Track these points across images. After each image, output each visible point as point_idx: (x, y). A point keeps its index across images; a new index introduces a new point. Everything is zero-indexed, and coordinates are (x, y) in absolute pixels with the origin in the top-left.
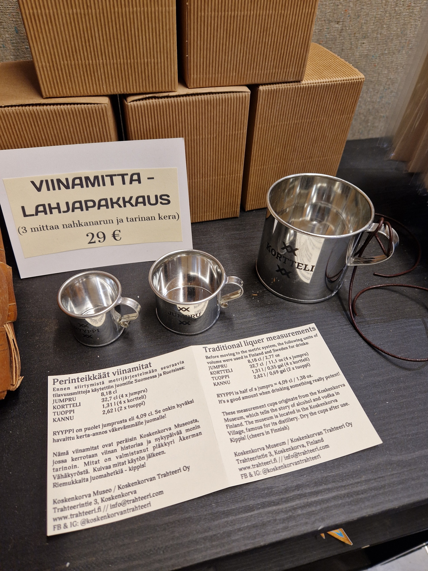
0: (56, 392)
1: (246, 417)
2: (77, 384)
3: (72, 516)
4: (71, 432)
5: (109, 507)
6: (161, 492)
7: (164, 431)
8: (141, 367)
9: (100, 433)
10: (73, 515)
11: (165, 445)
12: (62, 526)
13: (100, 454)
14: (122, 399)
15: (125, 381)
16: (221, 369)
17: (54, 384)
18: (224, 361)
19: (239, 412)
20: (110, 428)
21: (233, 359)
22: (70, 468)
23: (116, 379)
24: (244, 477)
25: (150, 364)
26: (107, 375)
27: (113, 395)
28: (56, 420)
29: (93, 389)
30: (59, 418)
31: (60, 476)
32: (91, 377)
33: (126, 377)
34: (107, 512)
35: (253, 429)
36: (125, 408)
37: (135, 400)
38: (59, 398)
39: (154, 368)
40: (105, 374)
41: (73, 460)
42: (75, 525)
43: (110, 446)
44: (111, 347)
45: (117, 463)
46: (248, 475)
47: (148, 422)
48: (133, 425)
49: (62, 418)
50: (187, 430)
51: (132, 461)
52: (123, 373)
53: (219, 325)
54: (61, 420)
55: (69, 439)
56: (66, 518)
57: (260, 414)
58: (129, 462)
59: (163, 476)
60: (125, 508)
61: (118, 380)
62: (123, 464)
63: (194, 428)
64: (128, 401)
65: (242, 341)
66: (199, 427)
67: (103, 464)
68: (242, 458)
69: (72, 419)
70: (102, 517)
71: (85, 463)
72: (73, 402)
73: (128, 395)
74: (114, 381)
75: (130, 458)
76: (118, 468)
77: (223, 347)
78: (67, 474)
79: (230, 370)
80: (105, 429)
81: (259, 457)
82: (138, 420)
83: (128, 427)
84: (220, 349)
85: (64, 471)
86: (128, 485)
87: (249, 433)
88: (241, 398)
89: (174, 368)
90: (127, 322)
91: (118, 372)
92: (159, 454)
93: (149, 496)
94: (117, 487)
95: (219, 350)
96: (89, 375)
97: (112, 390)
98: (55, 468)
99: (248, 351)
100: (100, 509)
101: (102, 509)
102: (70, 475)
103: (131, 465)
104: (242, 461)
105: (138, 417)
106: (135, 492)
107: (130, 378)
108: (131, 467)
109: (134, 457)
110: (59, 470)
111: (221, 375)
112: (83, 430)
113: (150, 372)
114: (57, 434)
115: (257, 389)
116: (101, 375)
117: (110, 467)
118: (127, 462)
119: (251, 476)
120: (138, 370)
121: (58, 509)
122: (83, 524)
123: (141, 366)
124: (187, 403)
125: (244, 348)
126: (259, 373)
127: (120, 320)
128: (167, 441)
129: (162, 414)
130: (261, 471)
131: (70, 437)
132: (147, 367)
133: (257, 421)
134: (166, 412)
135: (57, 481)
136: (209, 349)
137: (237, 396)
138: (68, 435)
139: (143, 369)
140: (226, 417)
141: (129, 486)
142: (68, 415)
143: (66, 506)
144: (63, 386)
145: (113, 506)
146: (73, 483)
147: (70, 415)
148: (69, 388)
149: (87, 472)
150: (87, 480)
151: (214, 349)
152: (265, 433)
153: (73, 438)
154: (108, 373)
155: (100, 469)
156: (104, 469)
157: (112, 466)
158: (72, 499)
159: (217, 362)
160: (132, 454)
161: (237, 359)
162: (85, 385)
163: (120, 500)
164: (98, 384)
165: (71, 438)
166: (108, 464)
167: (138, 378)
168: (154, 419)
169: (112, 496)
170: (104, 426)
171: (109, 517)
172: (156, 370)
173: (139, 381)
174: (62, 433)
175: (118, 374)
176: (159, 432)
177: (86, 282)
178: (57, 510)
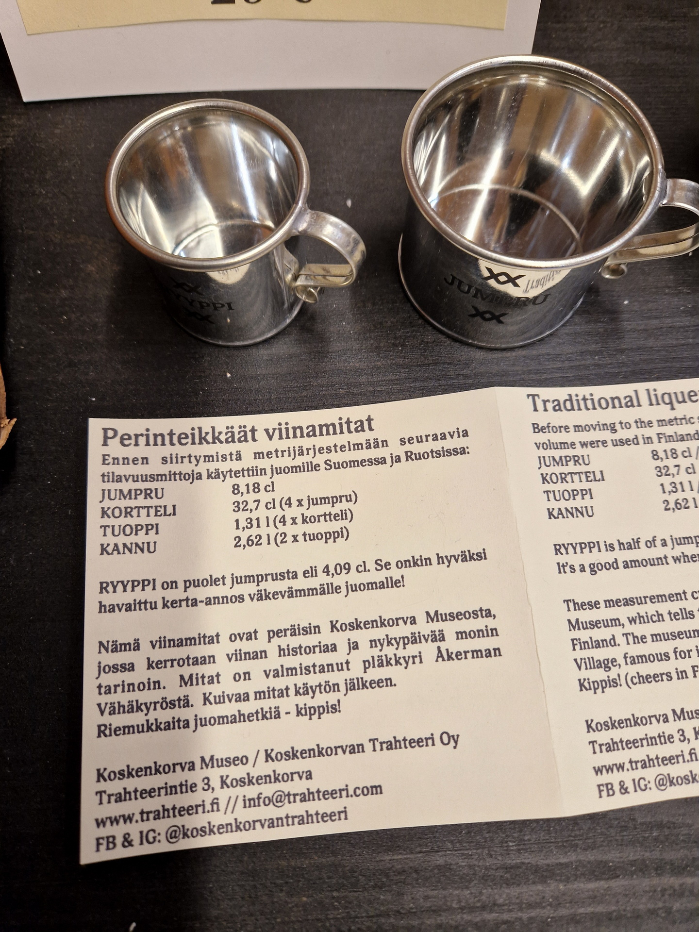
0: (111, 468)
1: (627, 623)
2: (167, 450)
3: (145, 816)
4: (149, 589)
5: (240, 803)
6: (376, 789)
7: (395, 622)
8: (345, 426)
9: (225, 600)
10: (148, 813)
11: (397, 662)
12: (119, 840)
13: (221, 658)
14: (290, 513)
15: (299, 461)
16: (571, 467)
17: (105, 444)
18: (584, 445)
19: (609, 603)
20: (251, 588)
21: (610, 443)
22: (142, 687)
23: (273, 451)
24: (604, 794)
25: (369, 420)
26: (249, 435)
27: (264, 497)
28: (110, 549)
29: (212, 470)
30: (116, 545)
31: (116, 705)
32: (207, 433)
33: (301, 448)
34: (235, 815)
35: (642, 659)
36: (295, 540)
37: (322, 519)
38: (119, 486)
39: (379, 434)
40: (245, 432)
41: (150, 666)
42: (151, 840)
43: (249, 638)
44: (264, 353)
45: (266, 690)
46: (617, 788)
47: (355, 588)
48: (312, 592)
49: (125, 545)
50: (461, 635)
51: (307, 690)
52: (295, 437)
53: (578, 329)
54: (121, 551)
55: (143, 606)
56: (128, 819)
57: (666, 617)
58: (297, 693)
59: (385, 746)
60: (281, 812)
61: (280, 454)
62: (281, 695)
63: (479, 633)
64: (304, 521)
65: (642, 387)
66: (494, 632)
67: (228, 686)
68: (604, 737)
69: (152, 549)
70: (220, 827)
71: (182, 677)
72: (154, 502)
73: (305, 503)
74: (269, 454)
75: (300, 680)
76: (267, 704)
77: (585, 399)
78: (134, 704)
79: (598, 476)
80: (238, 590)
81: (652, 741)
82: (328, 579)
83: (301, 593)
84: (576, 407)
85: (126, 693)
86: (292, 755)
87: (632, 670)
88: (621, 565)
89: (437, 445)
90: (315, 288)
91: (280, 430)
92: (379, 683)
93: (344, 793)
94: (262, 755)
95: (573, 409)
96: (200, 429)
97: (264, 481)
98: (104, 685)
99: (655, 424)
100: (217, 804)
101: (222, 807)
102: (143, 707)
103: (302, 700)
104: (604, 748)
105: (326, 570)
106: (309, 776)
107: (311, 452)
108: (301, 705)
109: (313, 679)
110: (113, 690)
111: (570, 487)
112: (181, 585)
113: (369, 447)
114: (110, 588)
115: (669, 542)
116: (233, 433)
117: (247, 698)
118: (292, 692)
119: (624, 790)
120: (335, 433)
121: (109, 796)
122: (174, 840)
123: (343, 421)
124: (467, 557)
125: (647, 412)
126: (680, 495)
127: (296, 278)
128: (401, 653)
129: (395, 573)
130: (653, 782)
131: (146, 603)
132: (360, 429)
133: (656, 637)
134: (404, 571)
135: (107, 719)
136: (545, 402)
137: (607, 557)
138: (139, 595)
139: (350, 432)
140: (574, 615)
141: (295, 756)
142: (141, 538)
143: (130, 789)
144: (131, 452)
145: (250, 803)
146: (149, 728)
147: (146, 539)
148: (145, 460)
149: (187, 703)
150: (187, 725)
151: (559, 404)
152: (674, 676)
153: (154, 606)
154: (253, 430)
155: (220, 700)
156: (230, 701)
157: (252, 696)
158: (146, 771)
159: (564, 445)
160: (307, 669)
161: (622, 442)
162: (190, 456)
163: (268, 790)
164: (224, 458)
165: (148, 605)
166: (242, 687)
167: (336, 457)
168: (371, 586)
169: (248, 774)
170: (237, 580)
171: (238, 828)
172: (385, 443)
173: (338, 466)
174: (125, 587)
175: (281, 438)
176: (382, 624)
177: (193, 135)
178: (105, 798)
